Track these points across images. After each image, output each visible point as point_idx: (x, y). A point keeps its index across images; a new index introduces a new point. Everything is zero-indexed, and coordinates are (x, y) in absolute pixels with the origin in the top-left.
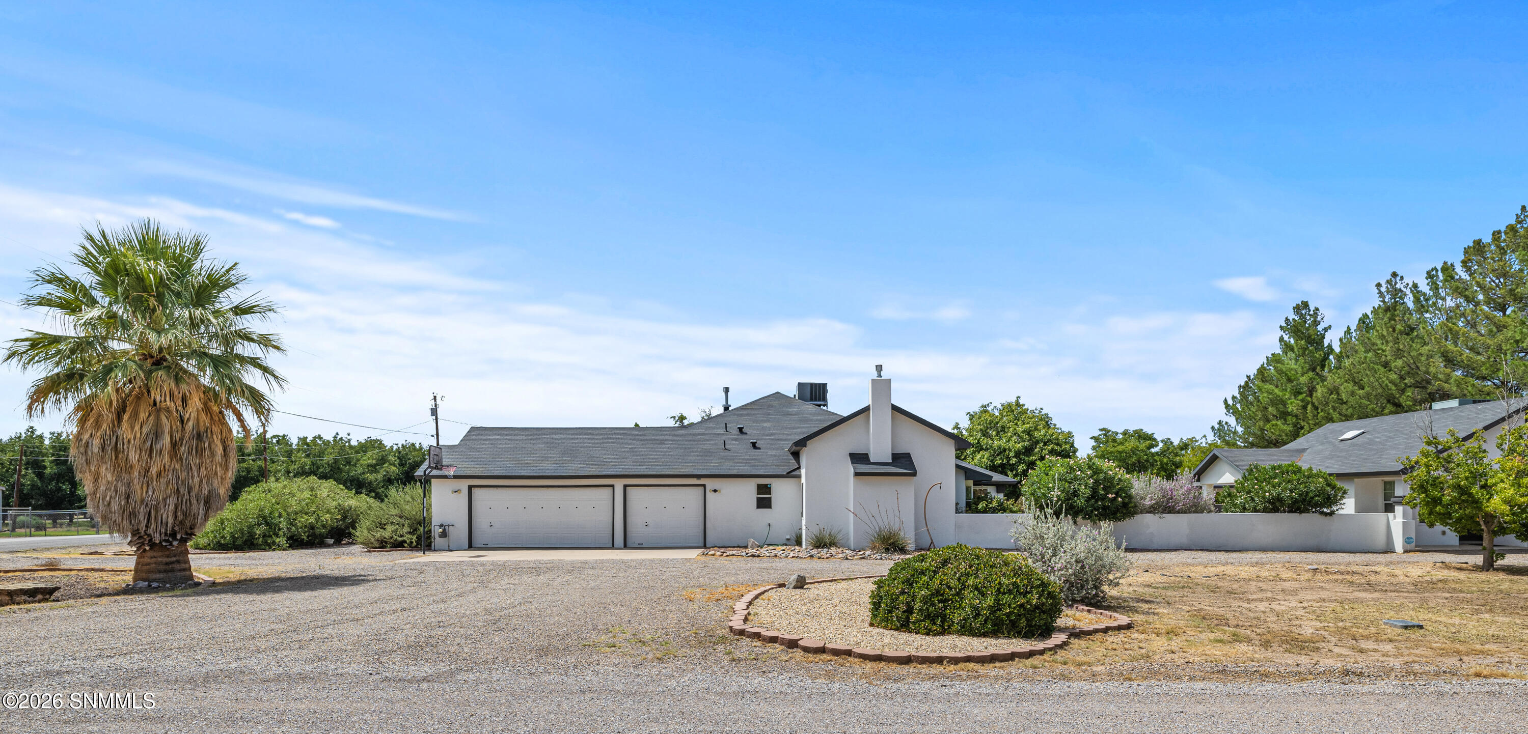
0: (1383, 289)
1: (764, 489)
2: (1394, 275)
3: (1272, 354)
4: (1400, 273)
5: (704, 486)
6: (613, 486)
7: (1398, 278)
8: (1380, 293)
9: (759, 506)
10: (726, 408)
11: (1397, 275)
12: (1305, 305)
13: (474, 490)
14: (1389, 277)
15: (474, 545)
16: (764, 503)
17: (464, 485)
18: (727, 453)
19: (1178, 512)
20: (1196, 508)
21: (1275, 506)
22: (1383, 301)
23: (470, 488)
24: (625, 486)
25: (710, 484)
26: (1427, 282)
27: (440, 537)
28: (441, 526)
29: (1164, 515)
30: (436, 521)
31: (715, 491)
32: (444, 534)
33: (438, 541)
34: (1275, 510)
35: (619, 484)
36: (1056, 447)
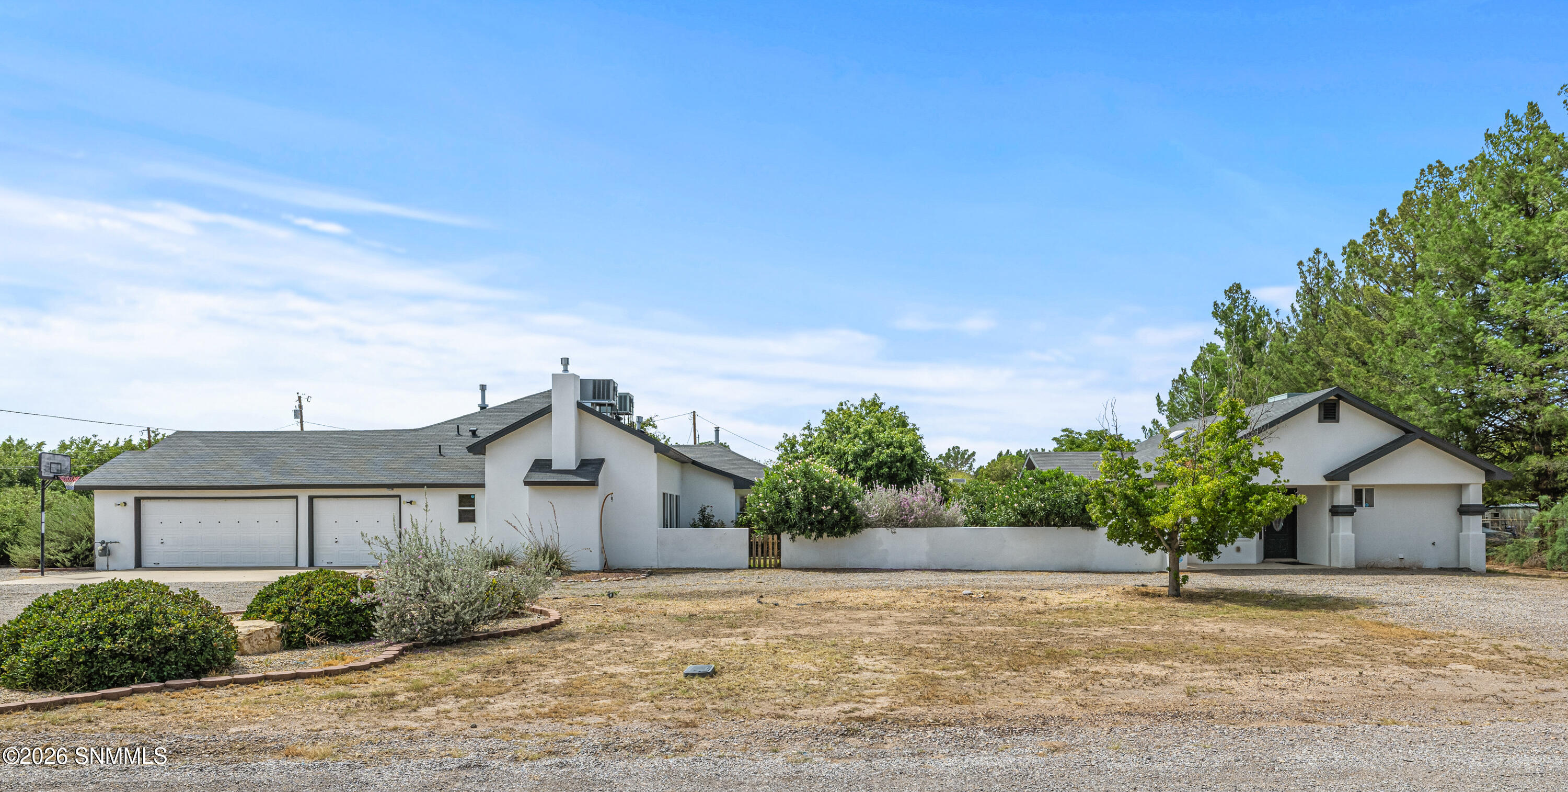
0: (1305, 269)
1: (466, 500)
2: (1317, 252)
3: (1207, 344)
4: (1324, 250)
5: (399, 496)
6: (296, 497)
7: (1322, 256)
8: (1302, 272)
9: (461, 520)
10: (483, 407)
11: (1321, 252)
12: (1238, 287)
13: (143, 503)
14: (1311, 255)
15: (144, 564)
16: (467, 516)
17: (130, 497)
18: (441, 459)
19: (917, 525)
20: (934, 521)
21: (1026, 519)
22: (1305, 282)
23: (138, 501)
24: (311, 499)
25: (406, 495)
26: (1343, 258)
27: (100, 555)
28: (103, 542)
29: (897, 530)
30: (98, 539)
31: (411, 502)
32: (106, 552)
33: (100, 561)
34: (1027, 524)
35: (303, 496)
36: (897, 451)
